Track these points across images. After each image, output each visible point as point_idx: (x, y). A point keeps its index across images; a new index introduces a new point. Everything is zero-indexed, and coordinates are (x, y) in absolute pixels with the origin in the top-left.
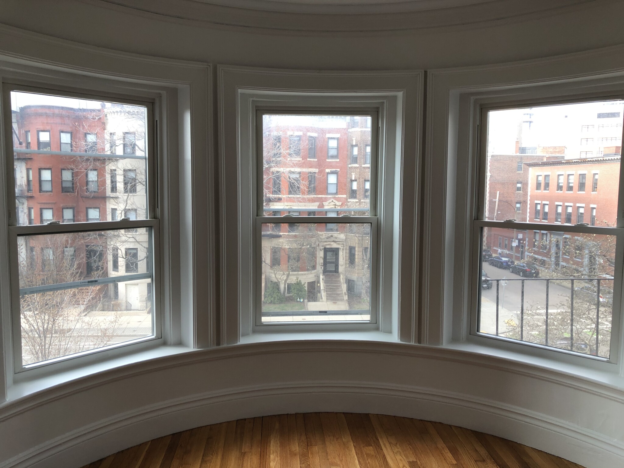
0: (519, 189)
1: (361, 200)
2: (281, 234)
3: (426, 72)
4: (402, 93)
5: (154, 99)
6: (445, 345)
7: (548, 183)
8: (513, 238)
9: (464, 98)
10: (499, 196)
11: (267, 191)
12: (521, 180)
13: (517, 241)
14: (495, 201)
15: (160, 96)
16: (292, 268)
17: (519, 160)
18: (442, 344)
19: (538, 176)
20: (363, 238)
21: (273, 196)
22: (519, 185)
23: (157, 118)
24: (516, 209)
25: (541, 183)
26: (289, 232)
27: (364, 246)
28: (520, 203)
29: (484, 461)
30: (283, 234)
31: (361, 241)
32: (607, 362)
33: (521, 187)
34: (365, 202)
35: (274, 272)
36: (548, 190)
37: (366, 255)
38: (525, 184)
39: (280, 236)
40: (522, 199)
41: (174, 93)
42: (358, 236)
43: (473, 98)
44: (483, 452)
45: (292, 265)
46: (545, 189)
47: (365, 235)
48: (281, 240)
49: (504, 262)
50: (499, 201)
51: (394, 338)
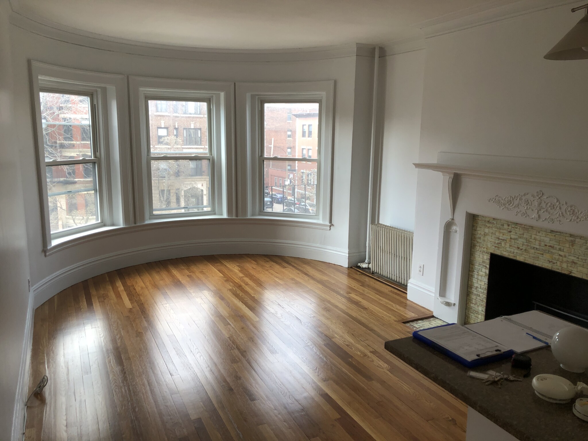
0: (289, 136)
1: (154, 146)
2: (76, 180)
3: (235, 83)
4: (223, 93)
5: (93, 93)
6: (249, 217)
7: (311, 132)
8: (285, 178)
9: (253, 97)
10: (274, 143)
11: (61, 137)
12: (290, 128)
13: (289, 181)
14: (271, 147)
15: (97, 91)
16: (91, 212)
17: (289, 111)
18: (248, 217)
19: (303, 125)
20: (159, 181)
21: (67, 142)
22: (289, 133)
23: (95, 103)
24: (287, 153)
25: (305, 131)
26: (85, 177)
27: (160, 189)
28: (290, 148)
29: (268, 262)
30: (78, 180)
31: (158, 184)
32: (315, 215)
33: (291, 135)
34: (159, 148)
35: (73, 217)
36: (311, 137)
37: (163, 197)
38: (294, 132)
39: (75, 183)
40: (292, 145)
41: (104, 90)
42: (155, 180)
43: (257, 97)
44: (268, 260)
45: (90, 209)
46: (309, 137)
47: (161, 179)
48: (77, 186)
49: (280, 198)
50: (274, 146)
51: (225, 216)
